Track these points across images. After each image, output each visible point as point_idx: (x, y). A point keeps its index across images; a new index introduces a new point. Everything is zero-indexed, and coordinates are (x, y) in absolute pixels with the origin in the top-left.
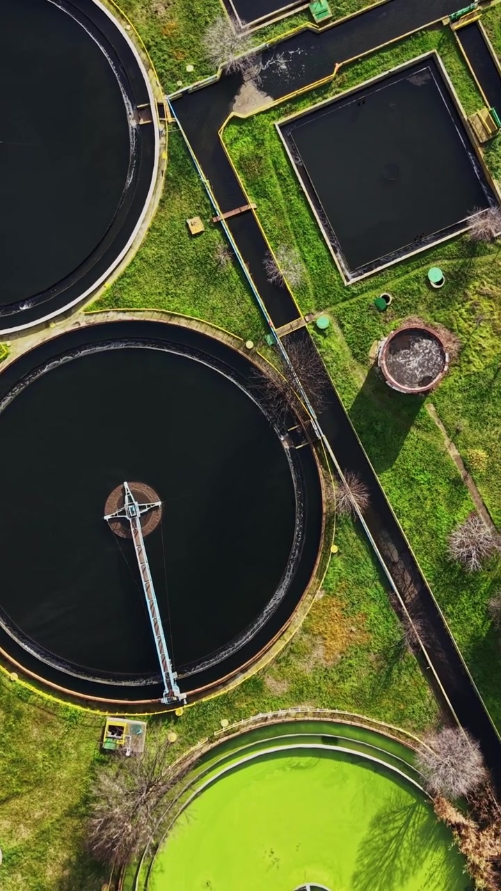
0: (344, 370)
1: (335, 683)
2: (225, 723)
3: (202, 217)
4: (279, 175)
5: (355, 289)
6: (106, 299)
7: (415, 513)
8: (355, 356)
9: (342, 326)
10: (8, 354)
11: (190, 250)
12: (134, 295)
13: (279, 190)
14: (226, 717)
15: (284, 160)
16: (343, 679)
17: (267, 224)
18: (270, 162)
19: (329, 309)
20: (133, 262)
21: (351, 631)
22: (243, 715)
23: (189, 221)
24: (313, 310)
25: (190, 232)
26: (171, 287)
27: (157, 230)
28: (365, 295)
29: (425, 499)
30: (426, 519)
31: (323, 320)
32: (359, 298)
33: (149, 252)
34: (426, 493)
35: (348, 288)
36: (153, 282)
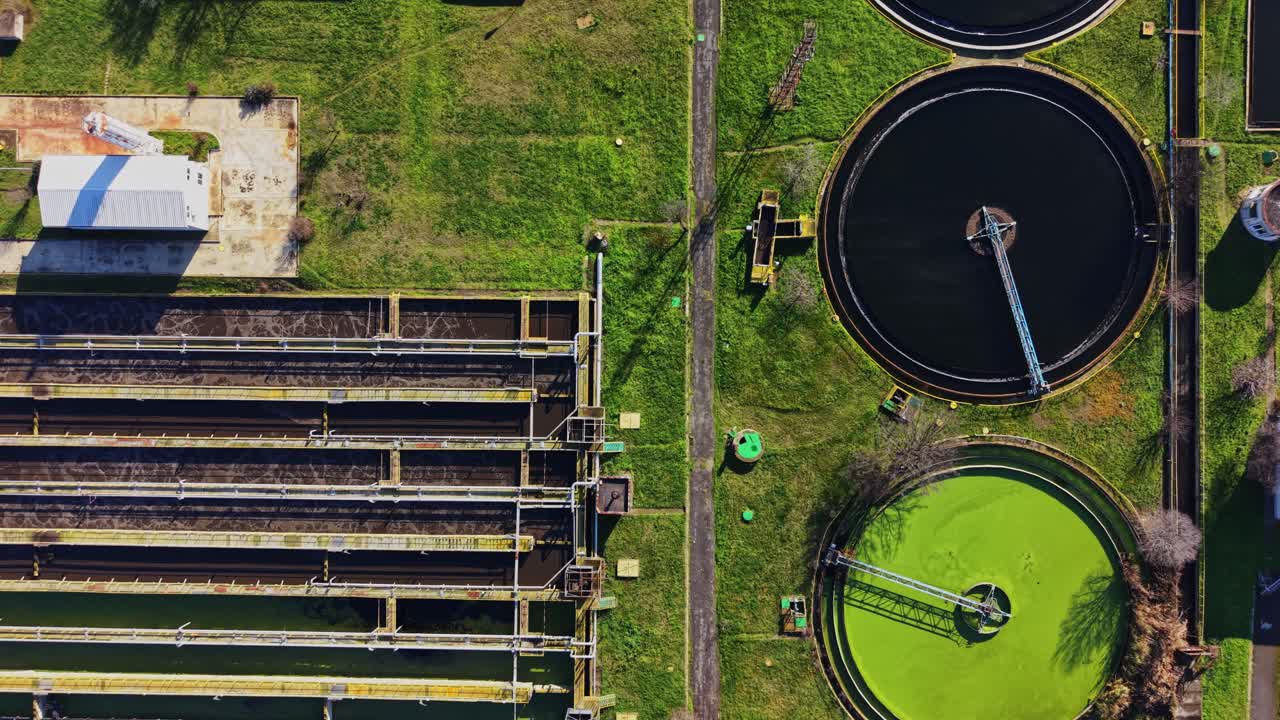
0: (1214, 198)
1: (1087, 440)
2: (986, 431)
3: (1157, 26)
4: (1233, 20)
5: (1251, 137)
6: (1049, 55)
7: (1216, 336)
8: (1228, 189)
9: (1228, 161)
10: (950, 63)
11: (1133, 45)
12: (1073, 61)
13: (1226, 31)
14: (989, 426)
15: (1243, 9)
16: (1095, 440)
17: (1205, 52)
18: (1231, 6)
19: (1223, 143)
20: (1085, 35)
21: (1121, 406)
22: (1001, 430)
23: (1145, 23)
24: (1209, 139)
25: (1141, 31)
26: (1105, 67)
27: (1116, 18)
28: (1257, 146)
29: (1231, 328)
30: (1223, 344)
31: (1215, 149)
32: (1252, 145)
33: (1101, 32)
34: (1233, 324)
35: (1246, 133)
36: (1091, 57)
